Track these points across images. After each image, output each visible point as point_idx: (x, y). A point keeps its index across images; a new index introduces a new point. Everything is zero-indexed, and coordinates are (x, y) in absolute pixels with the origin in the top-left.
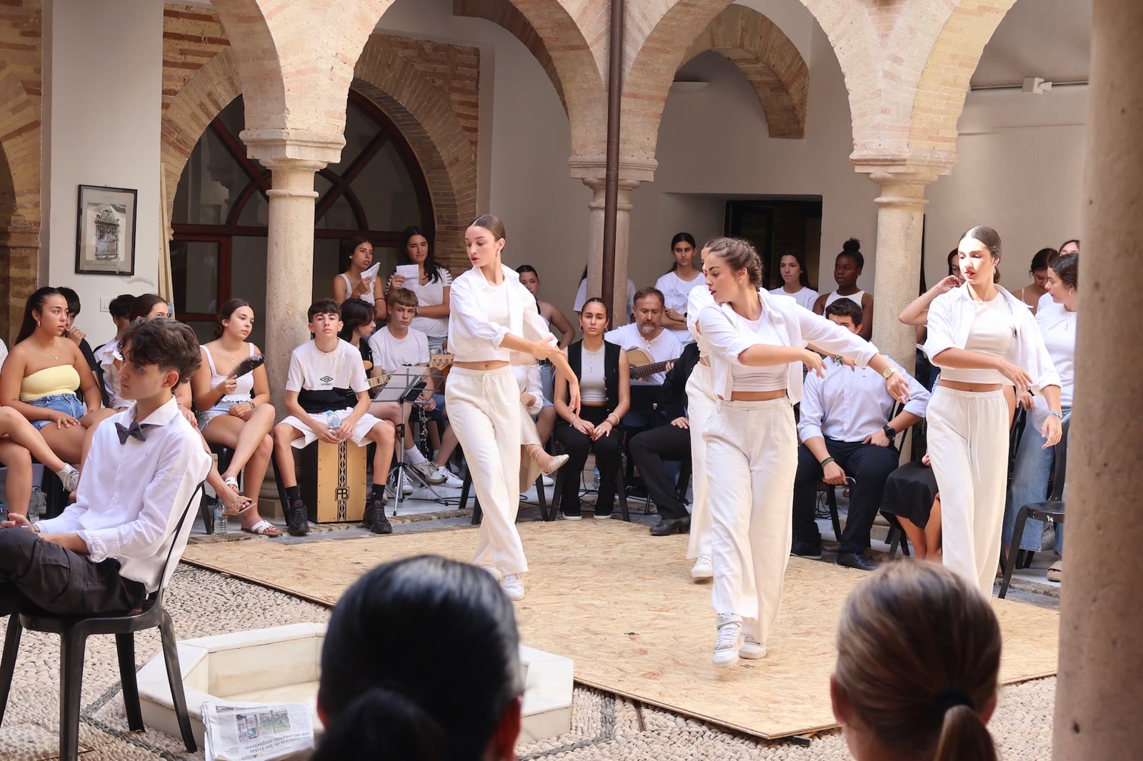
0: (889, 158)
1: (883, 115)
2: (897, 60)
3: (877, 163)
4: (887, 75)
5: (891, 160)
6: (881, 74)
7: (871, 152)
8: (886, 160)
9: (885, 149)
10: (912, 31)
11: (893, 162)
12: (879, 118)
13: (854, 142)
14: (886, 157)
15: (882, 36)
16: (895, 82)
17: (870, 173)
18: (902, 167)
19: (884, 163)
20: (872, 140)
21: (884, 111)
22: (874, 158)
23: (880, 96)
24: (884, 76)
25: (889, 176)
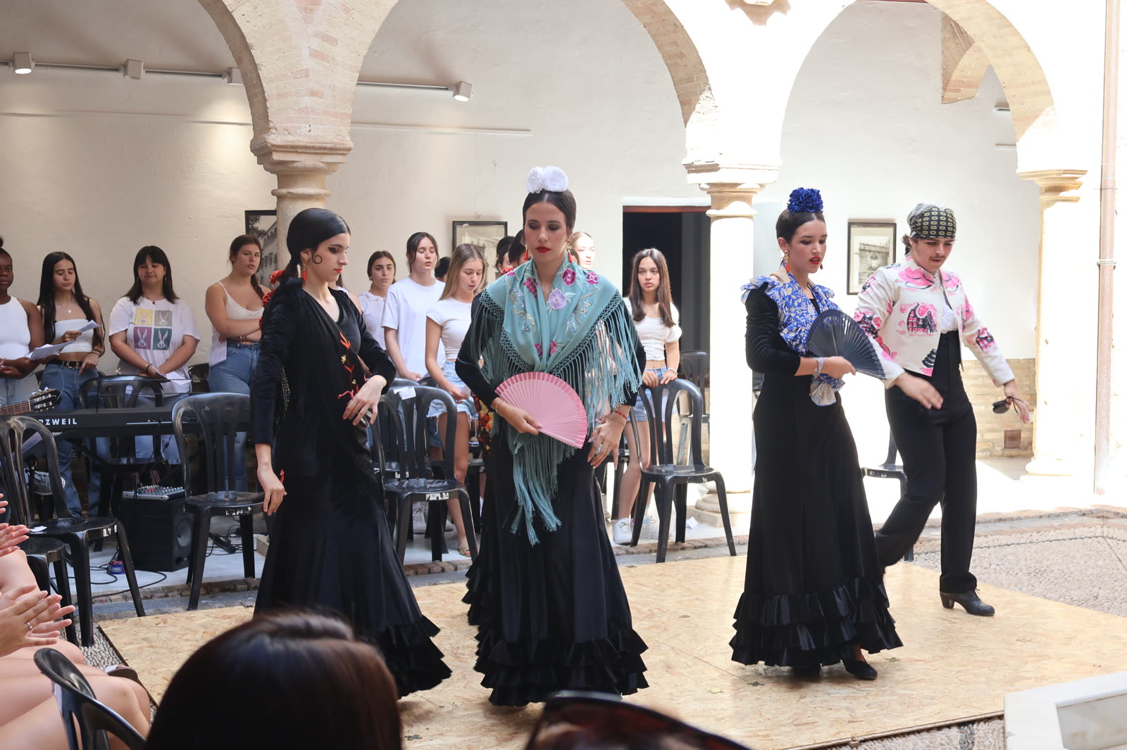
0: (328, 146)
1: (315, 98)
2: (327, 38)
3: (308, 151)
4: (315, 54)
5: (331, 149)
6: (306, 52)
7: (300, 138)
8: (325, 148)
9: (319, 136)
10: (347, 10)
11: (333, 151)
12: (307, 101)
13: (271, 125)
14: (324, 145)
15: (306, 10)
16: (328, 64)
17: (293, 162)
18: (341, 157)
19: (319, 151)
20: (297, 125)
21: (313, 94)
22: (308, 145)
23: (307, 76)
24: (311, 55)
25: (322, 165)
